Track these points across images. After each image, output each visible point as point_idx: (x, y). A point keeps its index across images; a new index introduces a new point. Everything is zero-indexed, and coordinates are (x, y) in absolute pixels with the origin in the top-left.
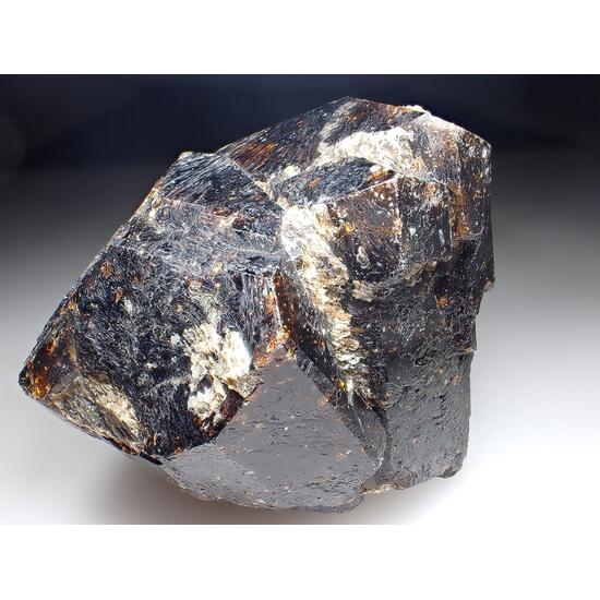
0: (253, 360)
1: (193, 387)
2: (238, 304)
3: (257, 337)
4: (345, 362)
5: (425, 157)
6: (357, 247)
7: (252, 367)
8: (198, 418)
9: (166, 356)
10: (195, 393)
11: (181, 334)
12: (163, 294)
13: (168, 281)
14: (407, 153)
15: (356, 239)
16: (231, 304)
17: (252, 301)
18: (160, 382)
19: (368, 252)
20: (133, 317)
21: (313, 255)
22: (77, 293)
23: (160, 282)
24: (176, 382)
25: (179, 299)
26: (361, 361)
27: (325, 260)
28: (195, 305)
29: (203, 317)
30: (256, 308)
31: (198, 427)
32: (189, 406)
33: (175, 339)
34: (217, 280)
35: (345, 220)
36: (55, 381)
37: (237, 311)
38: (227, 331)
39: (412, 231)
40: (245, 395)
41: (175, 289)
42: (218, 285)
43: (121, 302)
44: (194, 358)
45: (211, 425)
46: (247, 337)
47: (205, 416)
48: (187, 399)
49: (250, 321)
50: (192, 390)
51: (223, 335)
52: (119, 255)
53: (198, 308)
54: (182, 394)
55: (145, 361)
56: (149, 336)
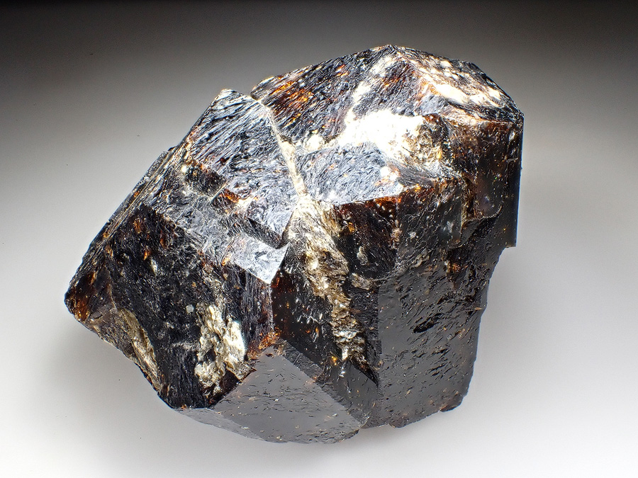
0: (247, 352)
1: (200, 356)
2: (241, 298)
3: (253, 333)
4: (342, 337)
5: (444, 147)
6: (358, 247)
7: (246, 358)
8: (202, 385)
9: (181, 321)
10: (201, 362)
11: (195, 306)
12: (182, 266)
13: (188, 255)
14: (426, 142)
15: (358, 239)
16: (235, 297)
17: (251, 299)
18: (175, 342)
19: (367, 252)
20: (158, 277)
21: (317, 249)
22: (113, 239)
23: (181, 254)
24: (187, 346)
25: (195, 276)
26: (357, 335)
27: (328, 254)
28: (206, 286)
29: (212, 300)
30: (255, 307)
31: (201, 393)
32: (196, 372)
33: (190, 309)
34: (226, 271)
35: (348, 221)
36: (94, 310)
37: (239, 304)
38: (230, 320)
39: (413, 235)
40: (239, 378)
41: (192, 265)
42: (226, 276)
43: (148, 260)
44: (204, 331)
45: (212, 393)
46: (244, 330)
47: (208, 384)
48: (195, 366)
49: (249, 316)
50: (199, 359)
51: (226, 322)
52: (149, 215)
53: (209, 290)
54: (191, 360)
55: (165, 320)
56: (169, 298)
